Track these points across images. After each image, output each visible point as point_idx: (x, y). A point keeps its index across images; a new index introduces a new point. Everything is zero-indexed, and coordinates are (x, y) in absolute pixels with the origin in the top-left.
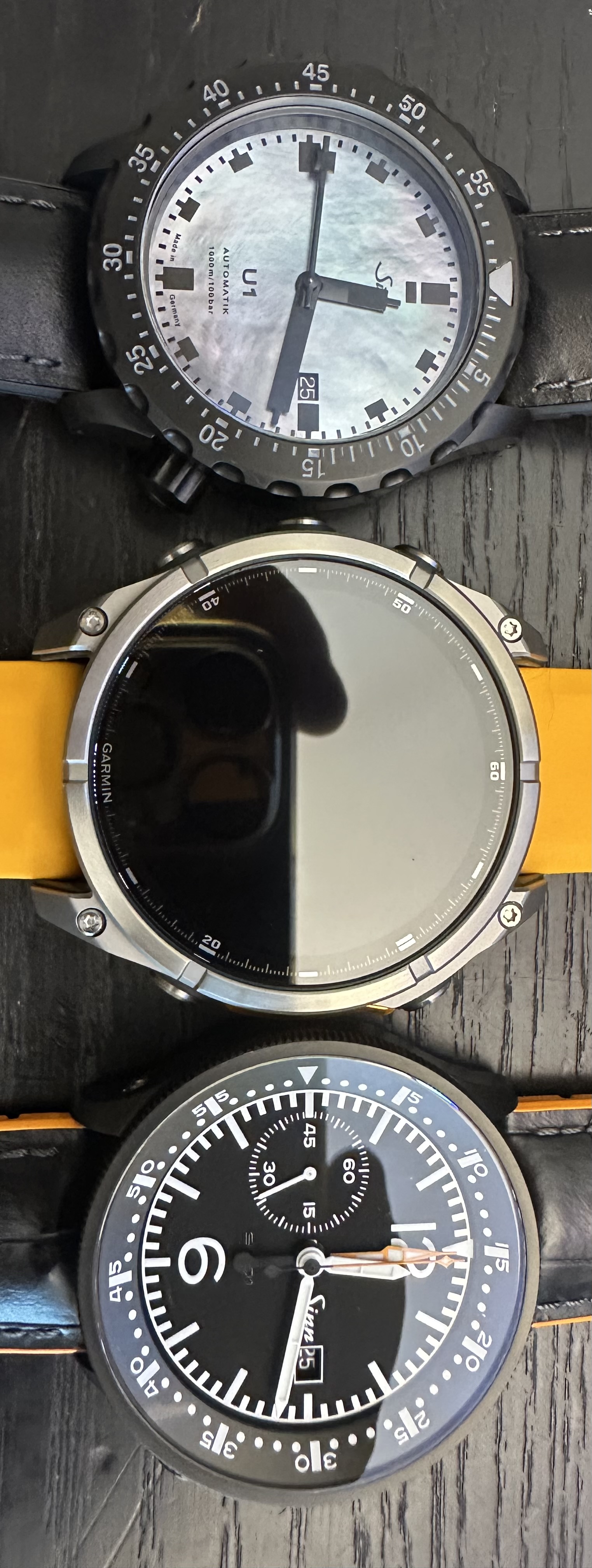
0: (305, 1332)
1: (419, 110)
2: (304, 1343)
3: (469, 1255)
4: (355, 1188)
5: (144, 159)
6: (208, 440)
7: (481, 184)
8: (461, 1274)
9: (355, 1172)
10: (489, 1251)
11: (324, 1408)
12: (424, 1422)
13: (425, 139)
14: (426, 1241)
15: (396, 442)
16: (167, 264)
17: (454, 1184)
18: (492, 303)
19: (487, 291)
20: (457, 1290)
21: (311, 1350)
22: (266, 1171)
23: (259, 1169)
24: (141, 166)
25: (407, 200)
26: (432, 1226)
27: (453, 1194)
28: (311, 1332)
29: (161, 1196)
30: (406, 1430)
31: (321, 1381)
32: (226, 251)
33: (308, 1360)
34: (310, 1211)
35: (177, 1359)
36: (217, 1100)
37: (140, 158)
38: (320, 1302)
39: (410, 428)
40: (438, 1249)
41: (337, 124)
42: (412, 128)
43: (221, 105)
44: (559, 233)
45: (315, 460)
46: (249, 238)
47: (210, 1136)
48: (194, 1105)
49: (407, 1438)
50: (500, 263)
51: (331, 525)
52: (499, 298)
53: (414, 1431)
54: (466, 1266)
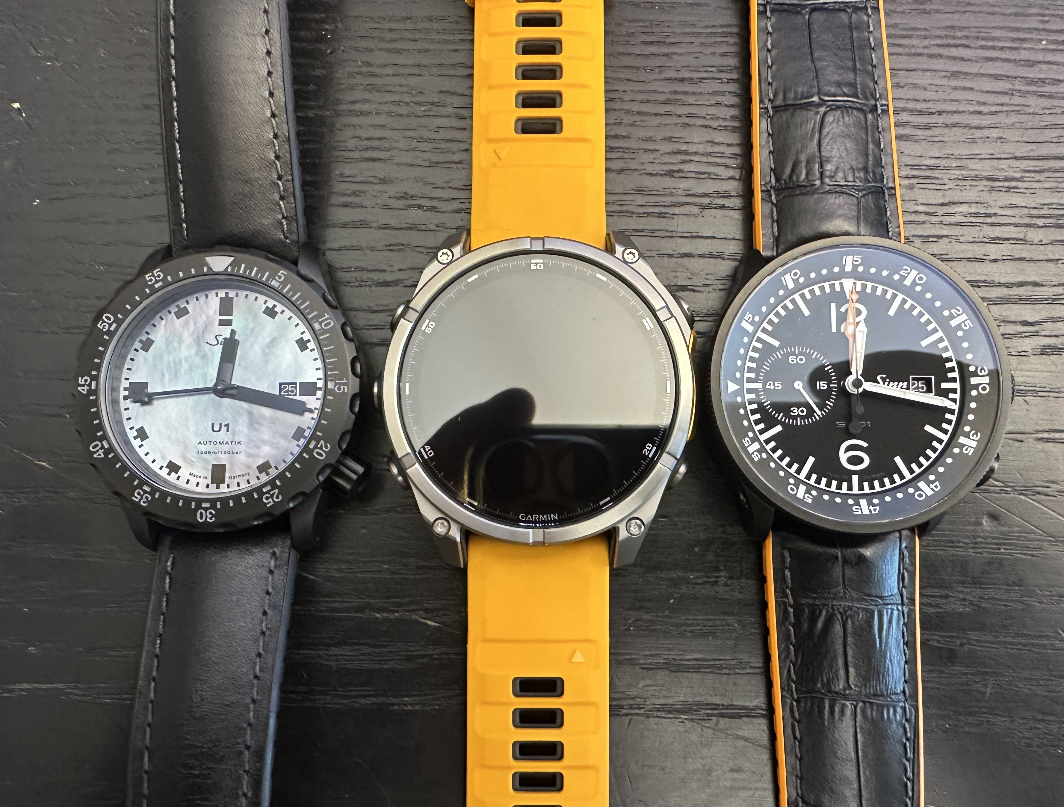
0: (901, 388)
1: (108, 318)
2: (908, 388)
3: (852, 281)
4: (808, 356)
5: (142, 496)
6: (324, 454)
7: (155, 277)
8: (864, 287)
9: (797, 356)
10: (848, 269)
11: (950, 375)
12: (959, 311)
13: (127, 313)
14: (843, 309)
15: (325, 332)
16: (209, 481)
17: (806, 291)
18: (232, 270)
19: (225, 273)
20: (874, 289)
21: (914, 384)
22: (796, 414)
23: (795, 418)
24: (147, 498)
25: (165, 325)
26: (833, 306)
27: (812, 292)
28: (901, 384)
29: (812, 481)
30: (964, 322)
31: (933, 377)
32: (200, 443)
33: (920, 385)
34: (823, 385)
35: (917, 471)
36: (749, 445)
37: (141, 498)
38: (881, 378)
39: (315, 322)
40: (847, 301)
41: (116, 372)
42: (119, 323)
43: (106, 446)
44: (184, 225)
45: (336, 384)
46: (192, 428)
47: (774, 450)
48: (752, 460)
49: (968, 321)
50: (207, 265)
51: (377, 374)
52: (229, 265)
53: (964, 317)
54: (859, 283)
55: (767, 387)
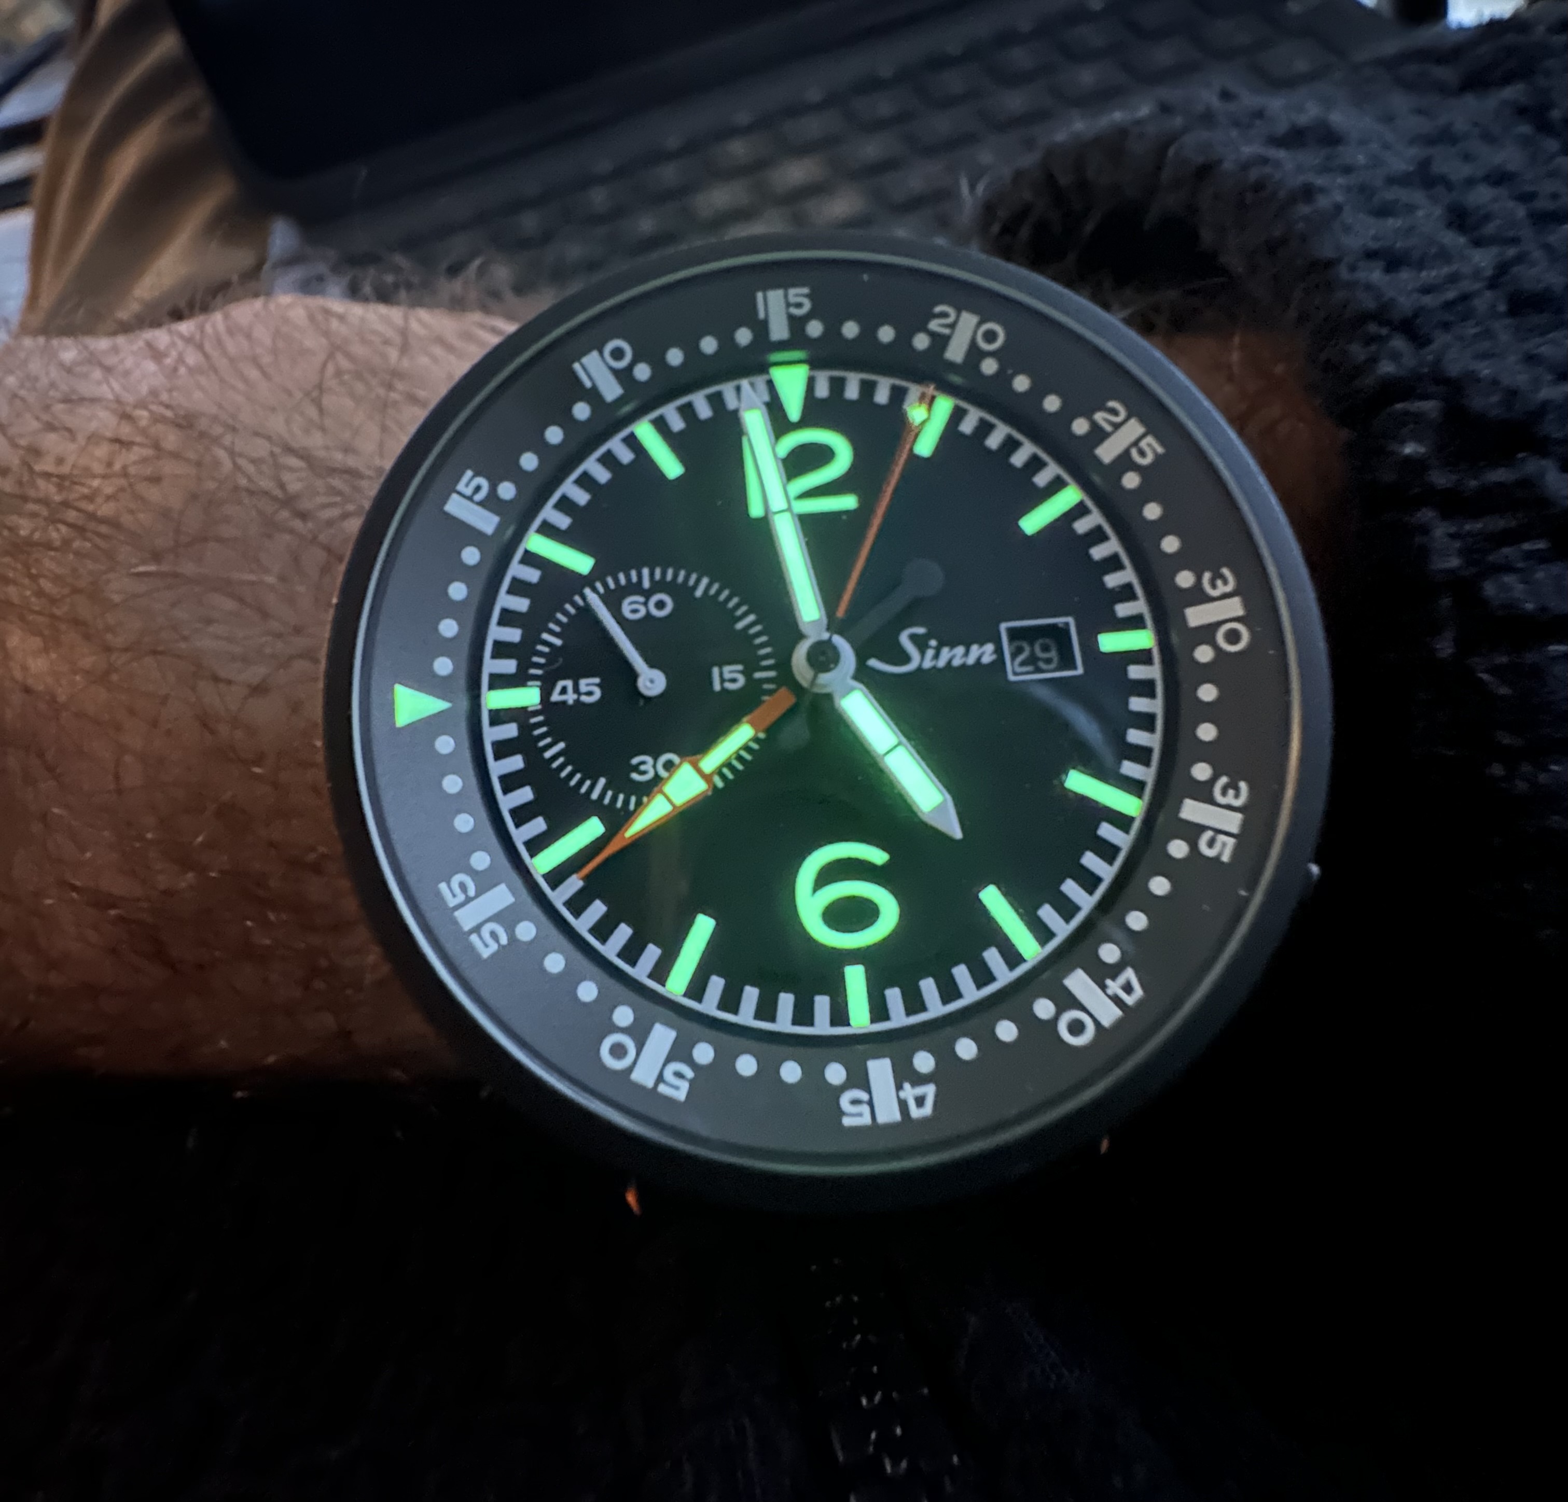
2: (1000, 663)
4: (681, 592)
8: (839, 386)
9: (647, 594)
10: (780, 331)
11: (1122, 609)
17: (669, 412)
21: (1015, 648)
22: (651, 775)
27: (688, 411)
28: (976, 650)
29: (708, 1001)
30: (1135, 444)
31: (1070, 620)
33: (1035, 651)
34: (730, 676)
35: (1060, 929)
36: (466, 902)
47: (578, 905)
48: (463, 957)
49: (1147, 440)
53: (1134, 429)
54: (822, 377)
55: (556, 697)
